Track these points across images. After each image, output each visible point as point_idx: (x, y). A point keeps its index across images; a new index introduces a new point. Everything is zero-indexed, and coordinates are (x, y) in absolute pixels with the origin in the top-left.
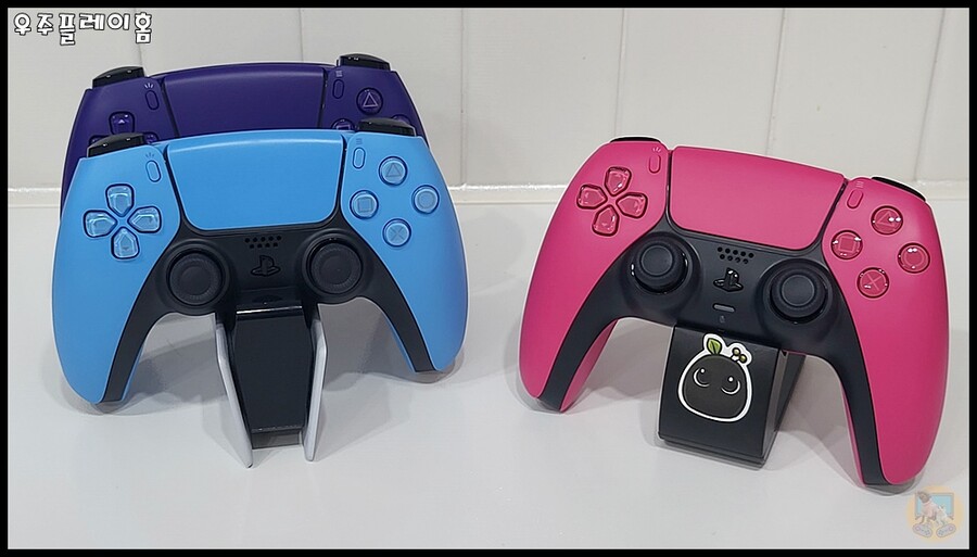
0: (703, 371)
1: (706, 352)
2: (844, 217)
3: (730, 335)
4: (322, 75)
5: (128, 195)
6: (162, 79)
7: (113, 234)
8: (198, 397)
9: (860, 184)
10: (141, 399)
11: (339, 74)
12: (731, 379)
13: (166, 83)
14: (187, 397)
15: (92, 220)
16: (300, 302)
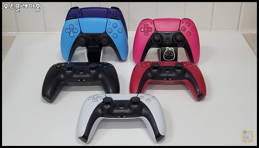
0: (167, 53)
2: (182, 25)
3: (170, 46)
5: (72, 26)
7: (70, 32)
9: (183, 20)
15: (67, 30)
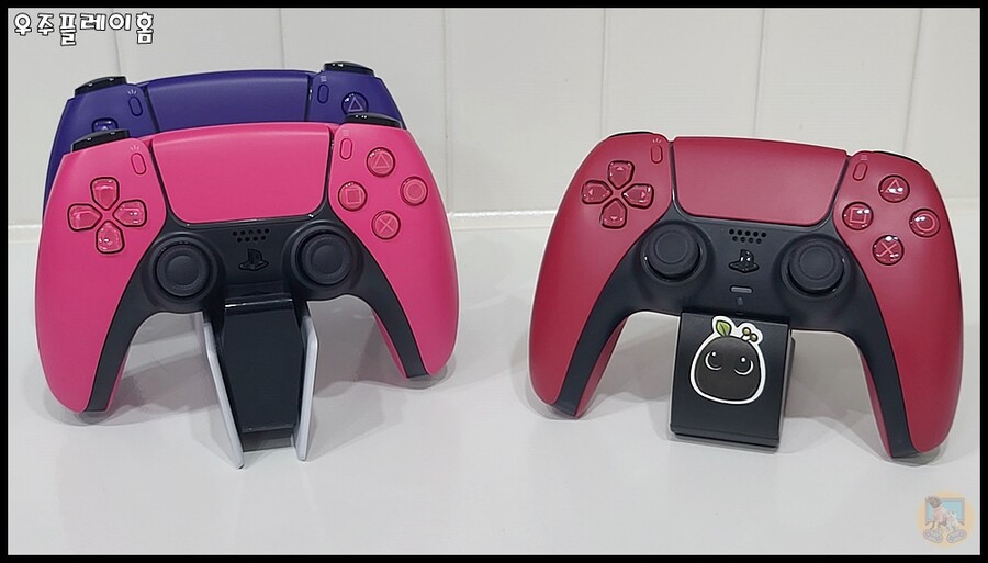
0: (714, 354)
1: (716, 335)
4: (306, 80)
6: (145, 87)
8: (186, 408)
10: (126, 411)
11: (324, 79)
12: (743, 360)
13: (149, 91)
14: (174, 406)
16: (289, 294)
